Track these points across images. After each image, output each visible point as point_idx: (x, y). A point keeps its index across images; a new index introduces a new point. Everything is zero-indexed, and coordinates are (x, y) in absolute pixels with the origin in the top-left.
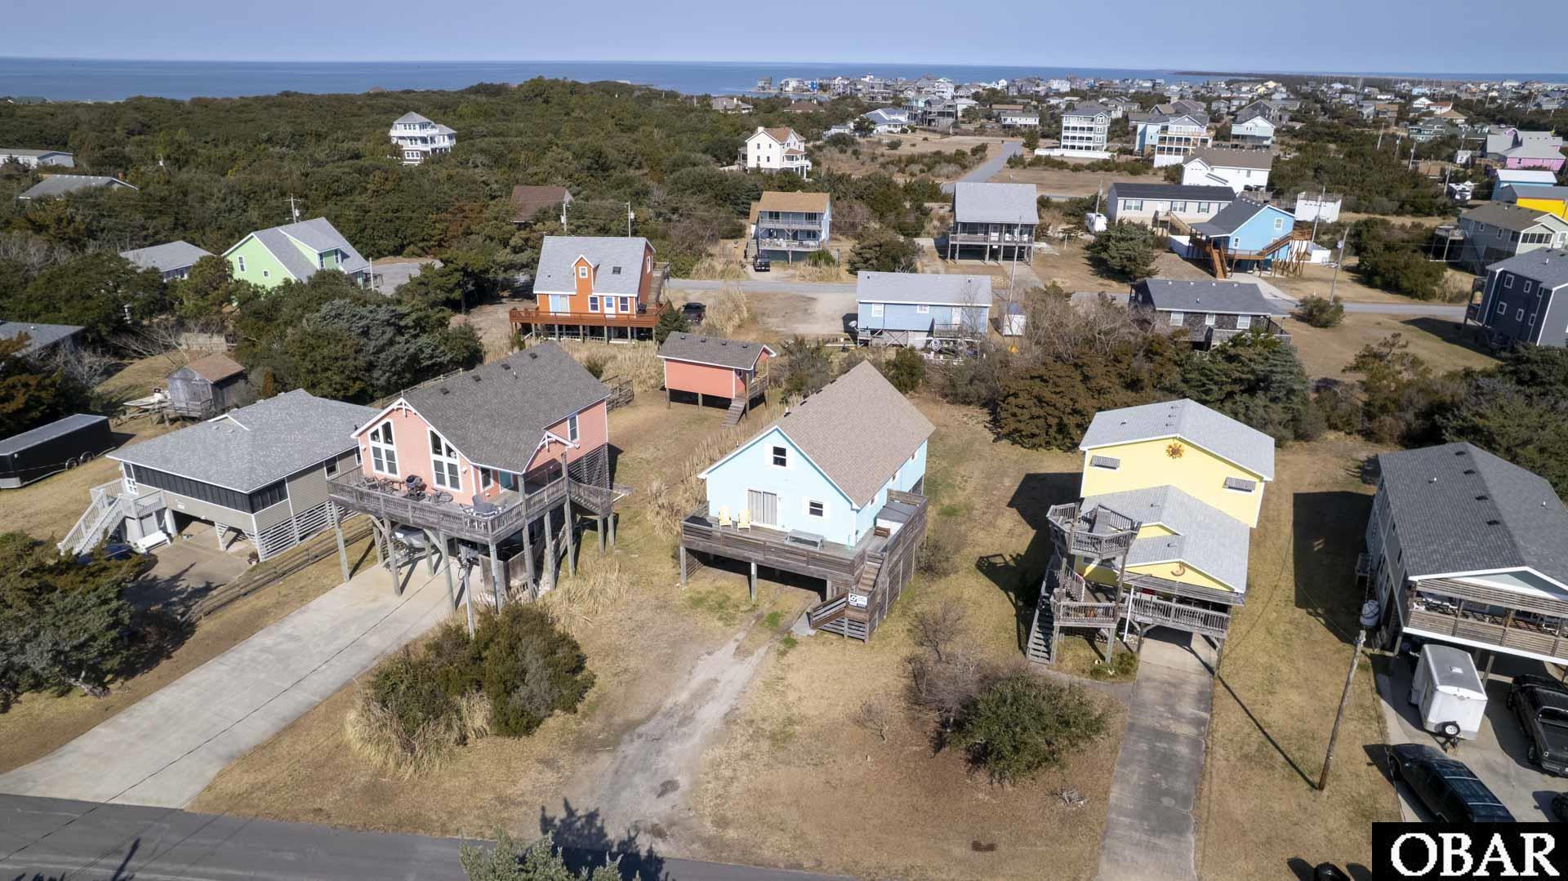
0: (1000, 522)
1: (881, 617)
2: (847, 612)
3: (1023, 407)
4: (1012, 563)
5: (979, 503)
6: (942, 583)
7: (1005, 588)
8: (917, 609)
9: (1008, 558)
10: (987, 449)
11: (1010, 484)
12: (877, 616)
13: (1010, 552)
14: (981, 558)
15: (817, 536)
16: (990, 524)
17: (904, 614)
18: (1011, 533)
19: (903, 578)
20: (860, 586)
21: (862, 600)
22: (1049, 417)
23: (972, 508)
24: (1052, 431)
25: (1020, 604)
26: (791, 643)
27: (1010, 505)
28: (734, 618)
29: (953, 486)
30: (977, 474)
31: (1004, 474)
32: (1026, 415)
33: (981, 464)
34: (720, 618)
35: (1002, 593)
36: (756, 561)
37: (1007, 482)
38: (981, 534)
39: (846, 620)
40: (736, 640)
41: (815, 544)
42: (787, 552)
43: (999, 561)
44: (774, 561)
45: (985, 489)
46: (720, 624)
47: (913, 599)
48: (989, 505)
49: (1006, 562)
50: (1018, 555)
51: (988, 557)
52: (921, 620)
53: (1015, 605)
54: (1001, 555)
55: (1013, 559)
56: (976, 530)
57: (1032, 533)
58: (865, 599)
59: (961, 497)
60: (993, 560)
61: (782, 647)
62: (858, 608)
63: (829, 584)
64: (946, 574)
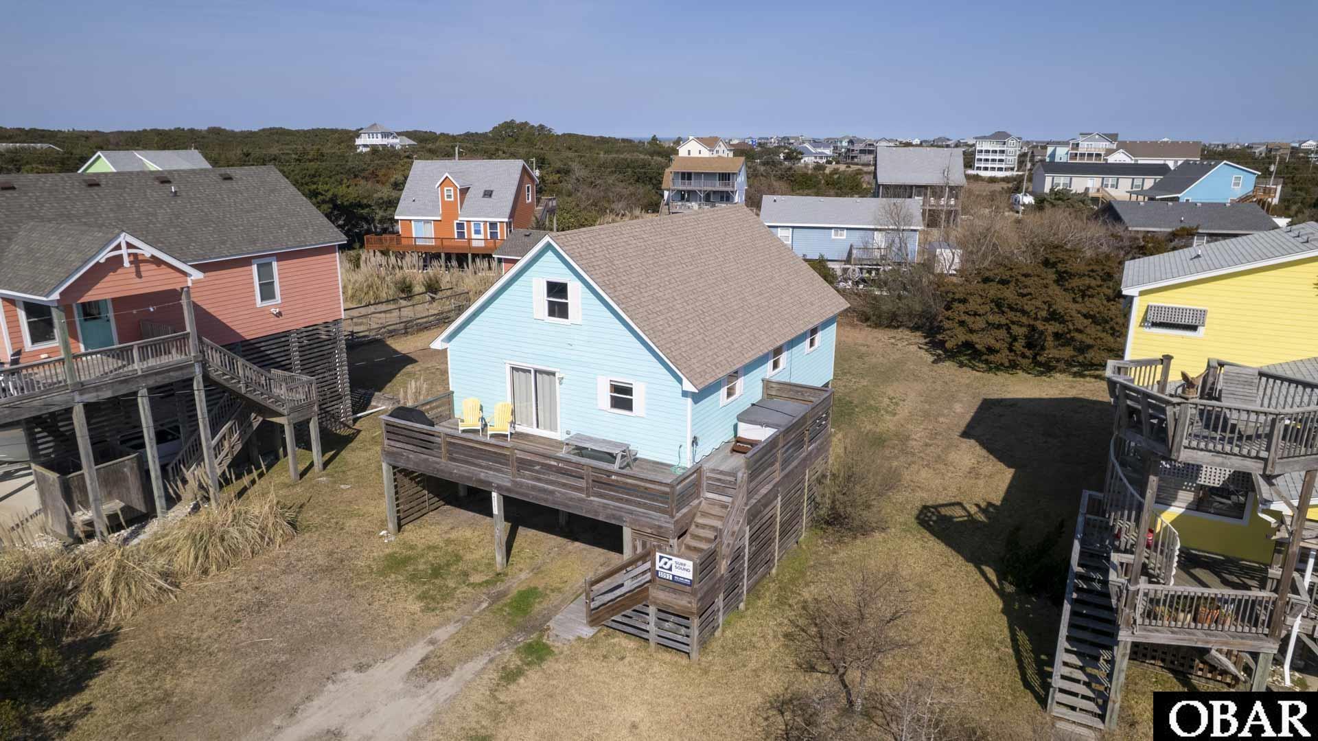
0: (953, 456)
1: (731, 606)
2: (657, 594)
3: (975, 314)
4: (981, 517)
5: (918, 434)
6: (859, 547)
7: (976, 558)
8: (806, 594)
9: (973, 510)
10: (925, 369)
11: (963, 410)
12: (720, 602)
13: (977, 500)
14: (925, 507)
15: (616, 445)
16: (938, 459)
17: (782, 601)
18: (974, 472)
19: (783, 533)
20: (687, 539)
21: (683, 569)
22: (1013, 327)
23: (908, 438)
24: (1019, 346)
25: (1010, 589)
26: (537, 652)
27: (966, 434)
28: (448, 595)
29: (877, 410)
30: (912, 395)
31: (952, 398)
32: (980, 323)
33: (918, 386)
34: (421, 598)
35: (971, 567)
36: (499, 488)
37: (958, 408)
38: (925, 474)
39: (652, 610)
40: (432, 642)
41: (611, 457)
42: (560, 471)
43: (957, 513)
44: (531, 487)
45: (926, 415)
46: (416, 607)
47: (803, 574)
48: (934, 435)
49: (969, 515)
50: (990, 504)
51: (936, 507)
52: (815, 616)
53: (1000, 593)
54: (960, 504)
55: (984, 511)
56: (915, 467)
57: (1009, 473)
58: (689, 565)
59: (888, 424)
60: (943, 511)
61: (515, 662)
62: (676, 585)
63: (627, 534)
64: (864, 530)
